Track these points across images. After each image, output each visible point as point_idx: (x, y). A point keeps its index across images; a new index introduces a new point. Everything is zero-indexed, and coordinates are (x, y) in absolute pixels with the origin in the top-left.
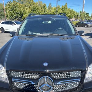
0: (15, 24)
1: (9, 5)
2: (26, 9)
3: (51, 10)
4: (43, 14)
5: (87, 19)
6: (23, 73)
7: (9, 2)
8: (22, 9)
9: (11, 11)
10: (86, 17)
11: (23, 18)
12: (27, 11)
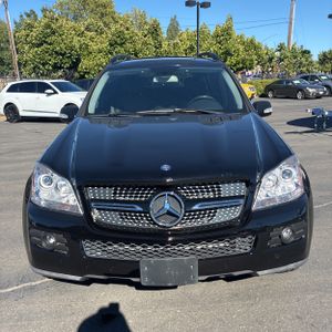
0: (55, 92)
1: (30, 26)
2: (91, 39)
3: (177, 40)
4: (148, 55)
5: (304, 69)
6: (116, 190)
7: (28, 16)
8: (76, 39)
9: (39, 45)
10: (301, 63)
11: (79, 69)
12: (94, 47)
